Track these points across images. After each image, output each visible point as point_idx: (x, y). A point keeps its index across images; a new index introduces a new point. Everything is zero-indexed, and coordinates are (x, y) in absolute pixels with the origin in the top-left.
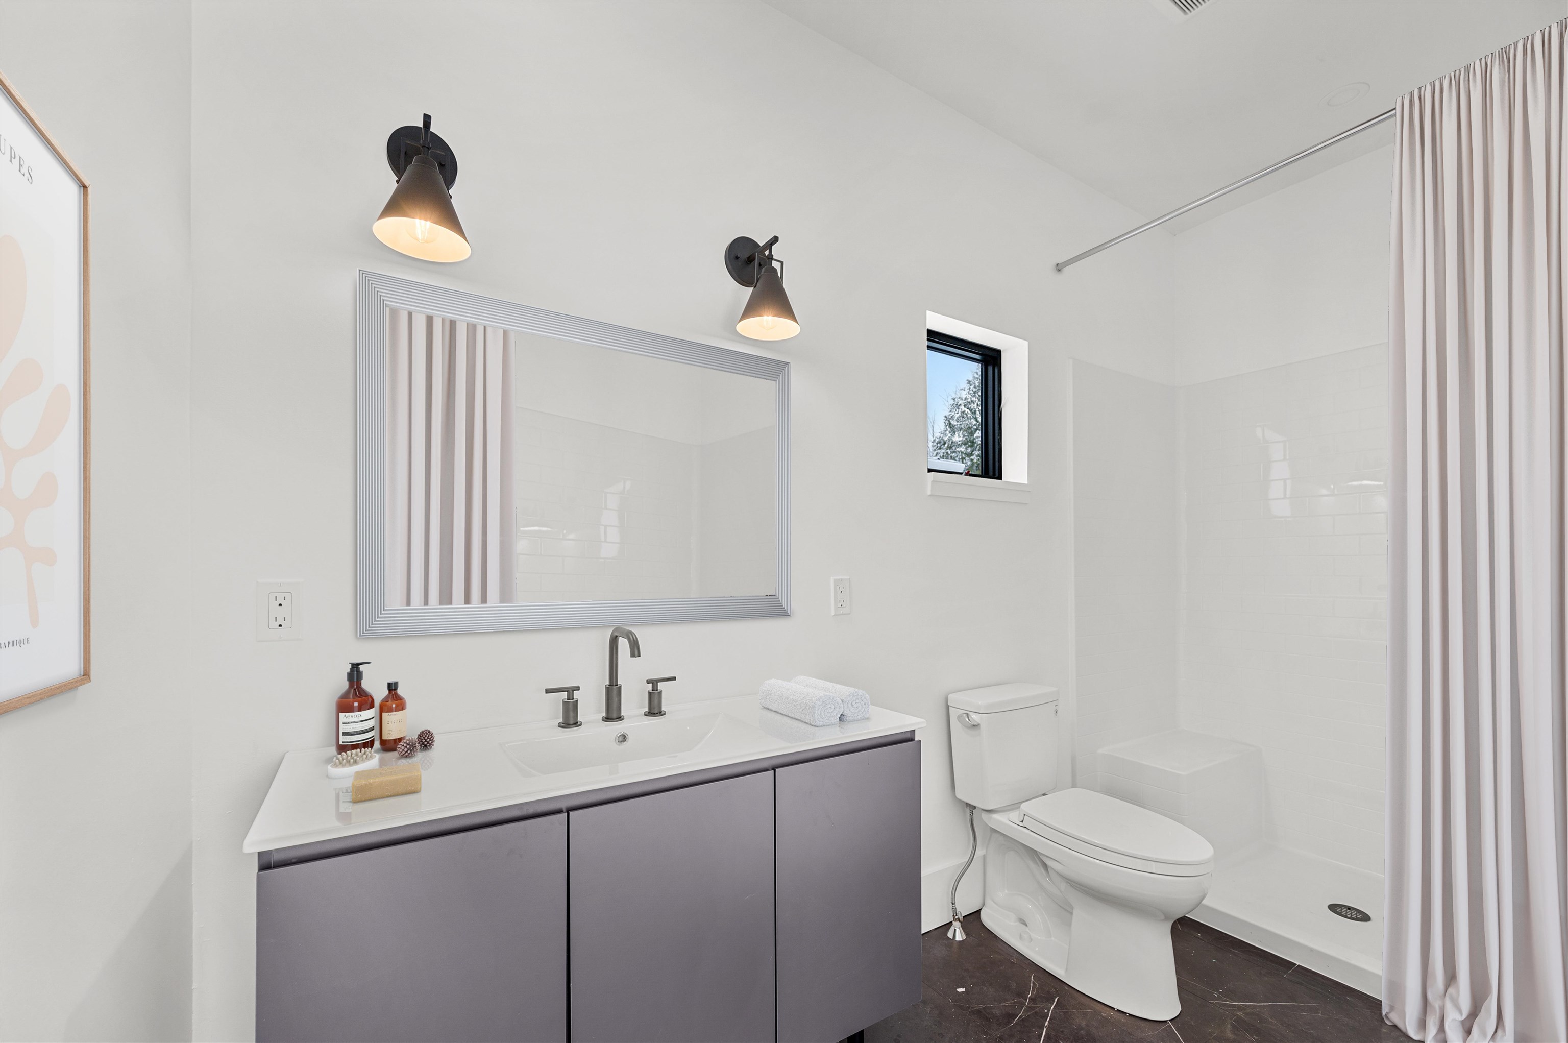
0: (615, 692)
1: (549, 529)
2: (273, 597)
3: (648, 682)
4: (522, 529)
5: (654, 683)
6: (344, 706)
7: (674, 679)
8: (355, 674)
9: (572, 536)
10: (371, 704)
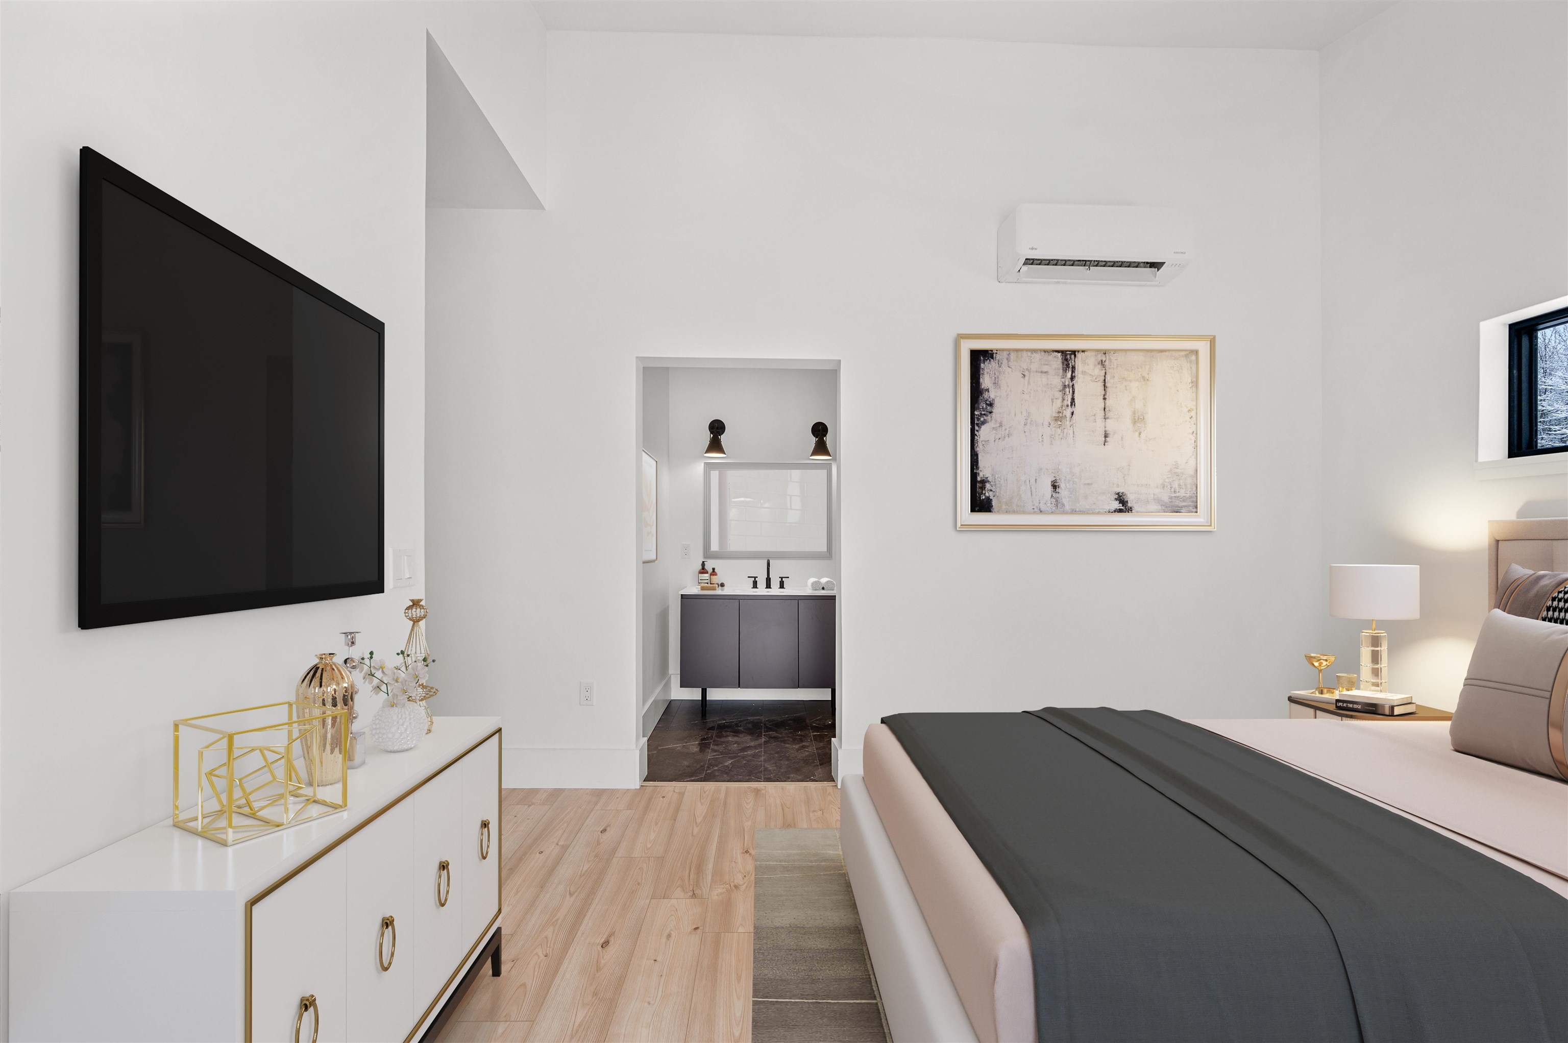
0: (768, 579)
1: (751, 500)
2: (684, 547)
3: (780, 577)
5: (782, 578)
6: (701, 573)
7: (788, 577)
8: (704, 565)
9: (767, 505)
10: (707, 573)
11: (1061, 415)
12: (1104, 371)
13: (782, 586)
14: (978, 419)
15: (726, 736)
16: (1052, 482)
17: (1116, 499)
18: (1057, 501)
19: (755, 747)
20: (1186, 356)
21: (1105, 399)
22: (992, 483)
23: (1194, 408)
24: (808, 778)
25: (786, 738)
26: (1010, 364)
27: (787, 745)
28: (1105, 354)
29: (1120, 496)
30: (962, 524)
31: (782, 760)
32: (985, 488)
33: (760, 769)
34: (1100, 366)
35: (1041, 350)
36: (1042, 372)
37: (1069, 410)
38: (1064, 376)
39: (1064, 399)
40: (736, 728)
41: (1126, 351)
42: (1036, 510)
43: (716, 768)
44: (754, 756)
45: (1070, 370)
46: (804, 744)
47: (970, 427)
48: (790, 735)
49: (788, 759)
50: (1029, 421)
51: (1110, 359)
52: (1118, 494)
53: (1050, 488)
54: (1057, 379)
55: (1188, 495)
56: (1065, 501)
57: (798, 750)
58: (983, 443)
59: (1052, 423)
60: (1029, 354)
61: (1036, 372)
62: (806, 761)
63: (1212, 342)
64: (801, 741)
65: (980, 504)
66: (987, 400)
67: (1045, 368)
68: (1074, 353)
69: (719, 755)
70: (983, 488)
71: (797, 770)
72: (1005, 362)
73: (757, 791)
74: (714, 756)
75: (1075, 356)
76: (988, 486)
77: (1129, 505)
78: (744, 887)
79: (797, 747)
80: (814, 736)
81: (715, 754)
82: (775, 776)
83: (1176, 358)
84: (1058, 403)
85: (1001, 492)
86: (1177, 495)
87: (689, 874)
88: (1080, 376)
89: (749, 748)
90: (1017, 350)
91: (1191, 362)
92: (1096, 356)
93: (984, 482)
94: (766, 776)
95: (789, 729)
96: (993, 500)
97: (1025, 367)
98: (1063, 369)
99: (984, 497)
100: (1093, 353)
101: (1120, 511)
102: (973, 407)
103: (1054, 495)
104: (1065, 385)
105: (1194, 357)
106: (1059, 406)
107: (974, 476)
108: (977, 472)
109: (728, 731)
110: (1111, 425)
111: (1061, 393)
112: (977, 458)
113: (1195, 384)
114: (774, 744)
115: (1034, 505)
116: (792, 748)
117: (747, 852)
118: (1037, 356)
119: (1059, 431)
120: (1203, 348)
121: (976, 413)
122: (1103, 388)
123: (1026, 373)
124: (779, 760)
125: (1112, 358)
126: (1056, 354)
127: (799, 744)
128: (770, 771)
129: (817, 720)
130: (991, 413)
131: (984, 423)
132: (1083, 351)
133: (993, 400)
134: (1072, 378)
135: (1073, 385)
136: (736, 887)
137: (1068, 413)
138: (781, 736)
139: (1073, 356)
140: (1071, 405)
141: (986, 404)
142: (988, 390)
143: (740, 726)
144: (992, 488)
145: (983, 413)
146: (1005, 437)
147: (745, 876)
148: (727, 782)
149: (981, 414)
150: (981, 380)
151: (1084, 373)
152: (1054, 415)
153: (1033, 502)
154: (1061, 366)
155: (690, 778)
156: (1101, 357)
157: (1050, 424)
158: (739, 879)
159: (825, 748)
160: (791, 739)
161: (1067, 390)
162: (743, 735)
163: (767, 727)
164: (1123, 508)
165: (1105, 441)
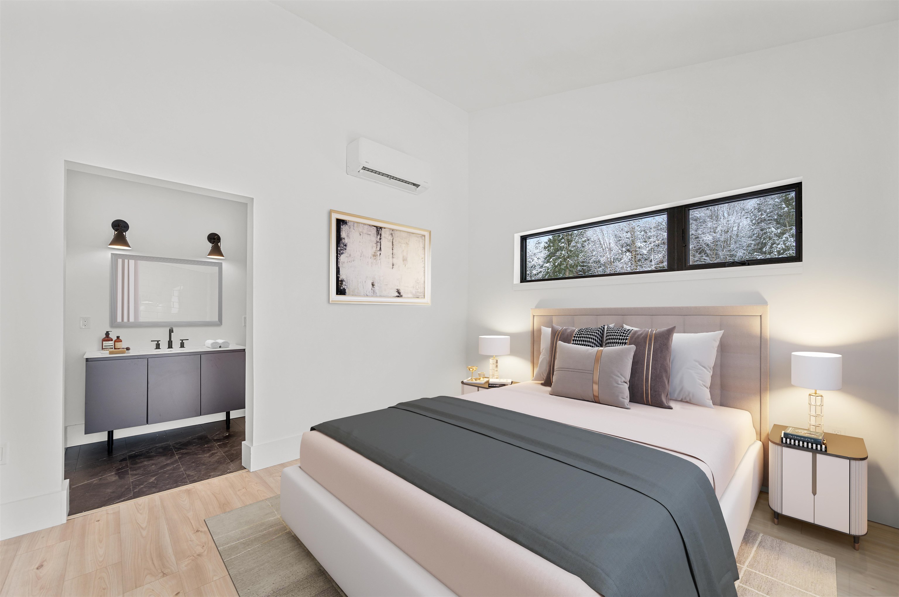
0: (170, 342)
2: (84, 320)
3: (180, 340)
4: (142, 302)
5: (182, 340)
6: (104, 340)
7: (188, 340)
8: (107, 334)
10: (112, 340)
11: (375, 254)
12: (392, 238)
13: (182, 345)
14: (340, 252)
15: (141, 462)
16: (372, 283)
17: (397, 292)
18: (374, 291)
19: (172, 463)
20: (421, 237)
21: (393, 249)
22: (346, 282)
23: (424, 257)
24: (225, 472)
25: (197, 452)
26: (354, 228)
27: (199, 456)
28: (393, 231)
29: (398, 291)
30: (333, 300)
31: (199, 466)
32: (343, 284)
33: (183, 476)
34: (391, 235)
35: (368, 225)
36: (368, 234)
37: (379, 252)
38: (377, 238)
39: (377, 248)
40: (149, 454)
41: (401, 231)
42: (365, 295)
43: (142, 486)
44: (174, 469)
45: (379, 235)
46: (212, 452)
47: (336, 255)
48: (199, 449)
49: (204, 464)
50: (362, 255)
51: (395, 233)
52: (397, 289)
53: (371, 286)
54: (374, 238)
55: (421, 291)
56: (377, 291)
57: (209, 457)
58: (342, 263)
59: (372, 257)
60: (363, 225)
61: (366, 233)
62: (219, 462)
63: (430, 232)
64: (210, 450)
65: (340, 291)
66: (344, 243)
67: (369, 233)
68: (381, 228)
69: (140, 477)
70: (342, 284)
71: (215, 469)
72: (352, 227)
73: (188, 491)
74: (136, 478)
75: (381, 229)
76: (344, 283)
77: (401, 294)
78: (206, 553)
79: (208, 455)
80: (218, 445)
81: (136, 477)
82: (198, 477)
83: (418, 237)
84: (374, 249)
85: (350, 286)
86: (418, 291)
87: (153, 563)
88: (383, 238)
89: (167, 465)
90: (358, 223)
91: (423, 239)
92: (389, 231)
93: (342, 281)
94: (191, 480)
95: (196, 445)
96: (346, 290)
97: (361, 231)
98: (376, 234)
99: (342, 288)
100: (389, 230)
101: (398, 296)
102: (337, 247)
103: (373, 288)
104: (377, 242)
105: (424, 238)
106: (375, 250)
107: (338, 278)
108: (339, 276)
109: (142, 458)
110: (395, 261)
111: (376, 245)
112: (339, 269)
113: (424, 248)
114: (187, 458)
115: (364, 293)
116: (205, 457)
117: (198, 531)
118: (366, 227)
119: (375, 261)
120: (426, 234)
121: (339, 248)
122: (392, 245)
123: (361, 234)
124: (197, 467)
125: (396, 233)
126: (374, 227)
127: (208, 453)
128: (192, 475)
129: (216, 435)
130: (345, 249)
131: (342, 253)
132: (384, 228)
133: (347, 243)
134: (380, 239)
135: (380, 242)
136: (199, 555)
137: (378, 253)
138: (191, 451)
139: (380, 230)
140: (380, 250)
141: (344, 245)
142: (344, 239)
143: (151, 452)
144: (346, 284)
145: (342, 249)
146: (352, 261)
147: (203, 546)
148: (157, 492)
149: (341, 249)
150: (341, 233)
151: (385, 237)
152: (373, 254)
153: (364, 291)
154: (376, 233)
155: (119, 500)
156: (391, 232)
157: (371, 258)
158: (199, 550)
159: (230, 451)
160: (201, 451)
161: (378, 243)
162: (157, 458)
163: (176, 448)
164: (399, 295)
165: (393, 267)
